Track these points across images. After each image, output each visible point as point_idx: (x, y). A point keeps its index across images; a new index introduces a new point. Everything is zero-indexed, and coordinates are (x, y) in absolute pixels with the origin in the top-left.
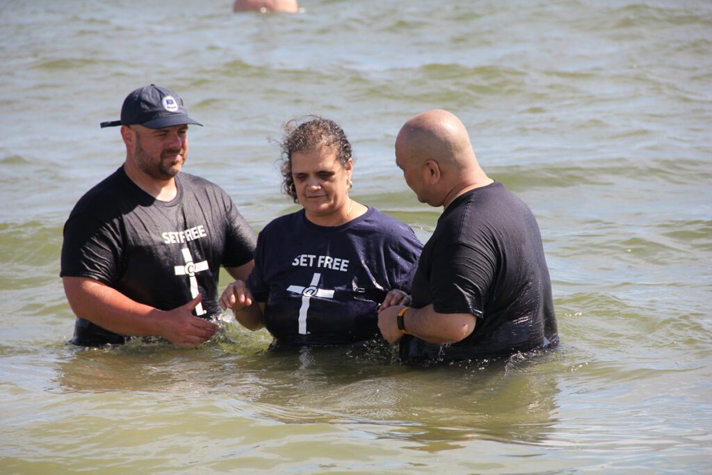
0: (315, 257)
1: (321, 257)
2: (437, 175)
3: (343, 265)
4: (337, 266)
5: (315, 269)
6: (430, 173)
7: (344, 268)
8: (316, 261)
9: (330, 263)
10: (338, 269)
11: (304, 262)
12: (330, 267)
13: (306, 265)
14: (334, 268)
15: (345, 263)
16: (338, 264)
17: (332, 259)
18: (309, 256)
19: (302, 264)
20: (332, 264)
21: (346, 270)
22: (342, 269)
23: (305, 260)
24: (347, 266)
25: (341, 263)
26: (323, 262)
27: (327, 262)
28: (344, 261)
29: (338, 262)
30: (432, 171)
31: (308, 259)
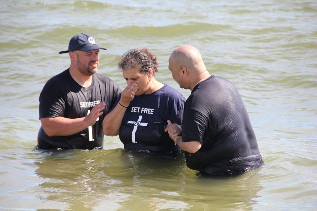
0: (140, 108)
1: (143, 108)
2: (185, 73)
3: (152, 111)
4: (149, 112)
5: (140, 114)
6: (182, 73)
7: (152, 112)
8: (140, 110)
9: (146, 111)
10: (149, 113)
11: (135, 111)
12: (147, 113)
13: (136, 112)
14: (148, 113)
15: (153, 110)
16: (150, 111)
17: (147, 109)
18: (138, 108)
19: (134, 111)
20: (147, 111)
21: (152, 113)
22: (151, 113)
23: (136, 110)
24: (153, 111)
25: (151, 110)
26: (143, 110)
27: (145, 111)
28: (152, 109)
29: (150, 110)
30: (183, 72)
31: (137, 109)
